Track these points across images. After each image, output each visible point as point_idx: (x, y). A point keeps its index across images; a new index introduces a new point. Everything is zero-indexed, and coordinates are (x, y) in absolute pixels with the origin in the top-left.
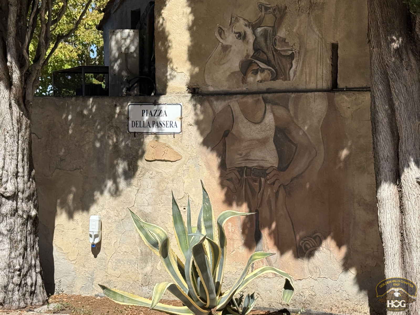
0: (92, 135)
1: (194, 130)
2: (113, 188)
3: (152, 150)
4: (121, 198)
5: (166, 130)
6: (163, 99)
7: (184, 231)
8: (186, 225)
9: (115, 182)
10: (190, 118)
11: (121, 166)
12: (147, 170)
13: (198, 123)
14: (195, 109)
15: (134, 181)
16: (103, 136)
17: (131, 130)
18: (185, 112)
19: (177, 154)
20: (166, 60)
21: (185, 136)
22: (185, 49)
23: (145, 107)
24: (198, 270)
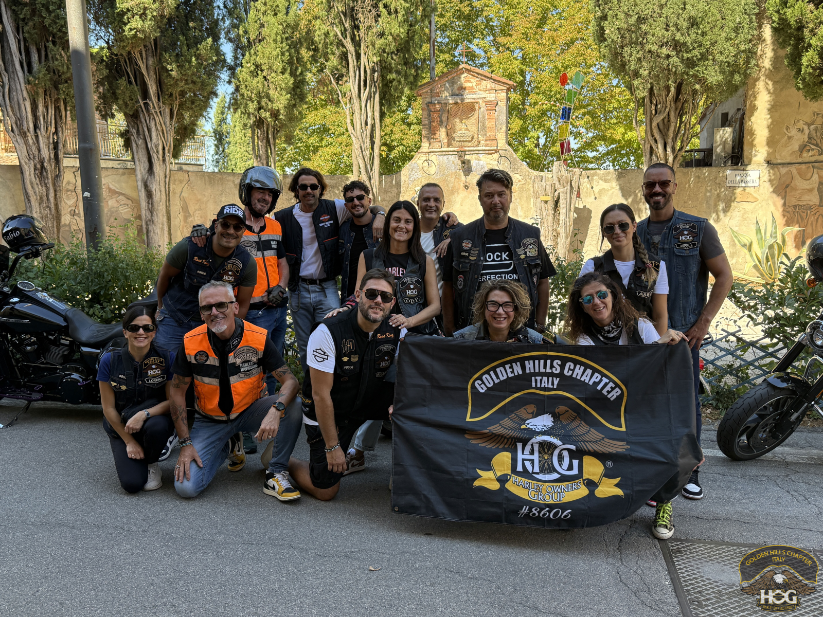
0: (704, 189)
1: (768, 185)
2: (716, 218)
3: (740, 196)
4: (721, 223)
5: (749, 185)
6: (749, 167)
7: (762, 239)
8: (763, 235)
9: (717, 214)
10: (766, 177)
11: (721, 206)
12: (736, 207)
13: (770, 181)
14: (769, 173)
15: (728, 214)
16: (711, 189)
17: (728, 185)
18: (762, 175)
19: (756, 198)
20: (752, 145)
21: (761, 188)
22: (765, 139)
23: (737, 172)
24: (770, 257)
